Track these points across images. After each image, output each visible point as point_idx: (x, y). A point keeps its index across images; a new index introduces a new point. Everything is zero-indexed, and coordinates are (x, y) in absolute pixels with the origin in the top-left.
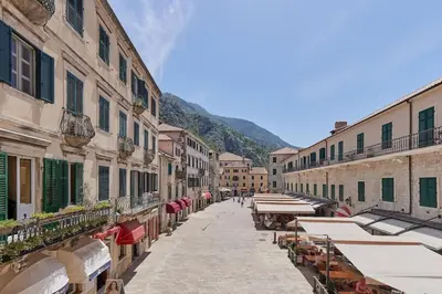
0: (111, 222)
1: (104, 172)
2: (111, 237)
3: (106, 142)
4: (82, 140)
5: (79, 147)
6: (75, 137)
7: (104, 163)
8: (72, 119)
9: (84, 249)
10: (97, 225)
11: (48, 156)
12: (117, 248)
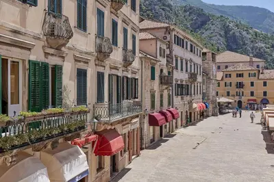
0: (89, 129)
1: (82, 75)
2: (89, 146)
3: (83, 43)
4: (61, 42)
5: (58, 49)
6: (56, 38)
7: (82, 66)
8: (53, 20)
9: (63, 153)
10: (76, 130)
11: (33, 58)
12: (95, 159)
